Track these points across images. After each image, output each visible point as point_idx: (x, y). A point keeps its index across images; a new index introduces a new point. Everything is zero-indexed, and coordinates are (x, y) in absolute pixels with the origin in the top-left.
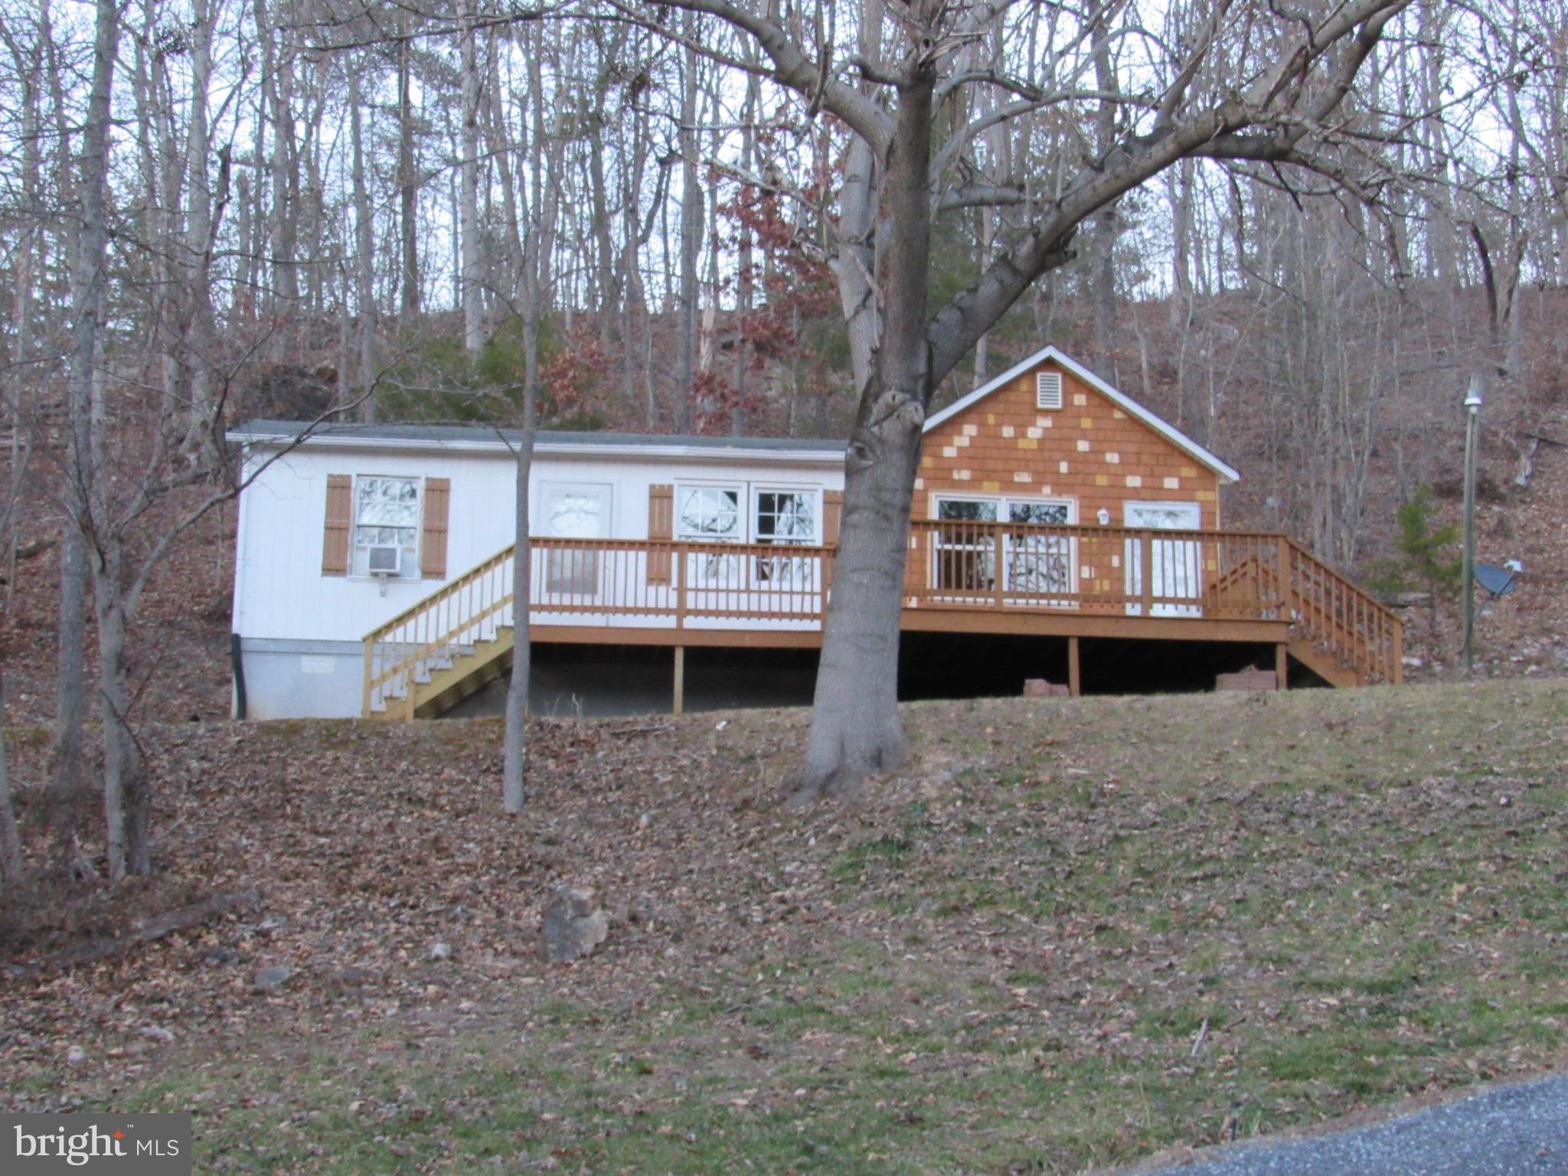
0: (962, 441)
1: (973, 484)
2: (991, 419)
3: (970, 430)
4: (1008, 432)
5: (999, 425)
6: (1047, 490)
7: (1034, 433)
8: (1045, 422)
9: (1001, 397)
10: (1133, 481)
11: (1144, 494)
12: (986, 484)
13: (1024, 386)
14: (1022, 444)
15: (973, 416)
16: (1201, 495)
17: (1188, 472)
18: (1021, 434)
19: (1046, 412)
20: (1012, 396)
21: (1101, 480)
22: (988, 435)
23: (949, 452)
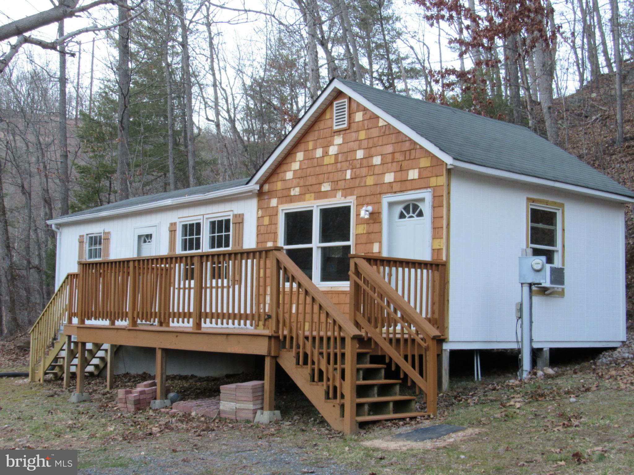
0: (296, 166)
1: (300, 198)
2: (311, 145)
3: (300, 156)
4: (319, 153)
5: (315, 149)
6: (339, 194)
7: (333, 150)
8: (338, 140)
9: (316, 128)
10: (389, 178)
11: (396, 187)
12: (307, 196)
13: (328, 116)
14: (327, 161)
15: (302, 146)
16: (433, 181)
17: (425, 162)
18: (326, 154)
19: (339, 131)
20: (321, 125)
21: (370, 181)
22: (309, 158)
23: (289, 175)
